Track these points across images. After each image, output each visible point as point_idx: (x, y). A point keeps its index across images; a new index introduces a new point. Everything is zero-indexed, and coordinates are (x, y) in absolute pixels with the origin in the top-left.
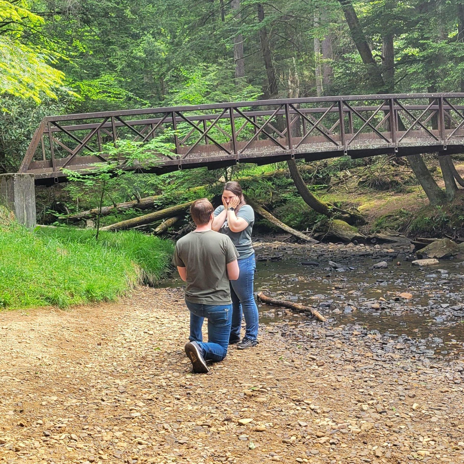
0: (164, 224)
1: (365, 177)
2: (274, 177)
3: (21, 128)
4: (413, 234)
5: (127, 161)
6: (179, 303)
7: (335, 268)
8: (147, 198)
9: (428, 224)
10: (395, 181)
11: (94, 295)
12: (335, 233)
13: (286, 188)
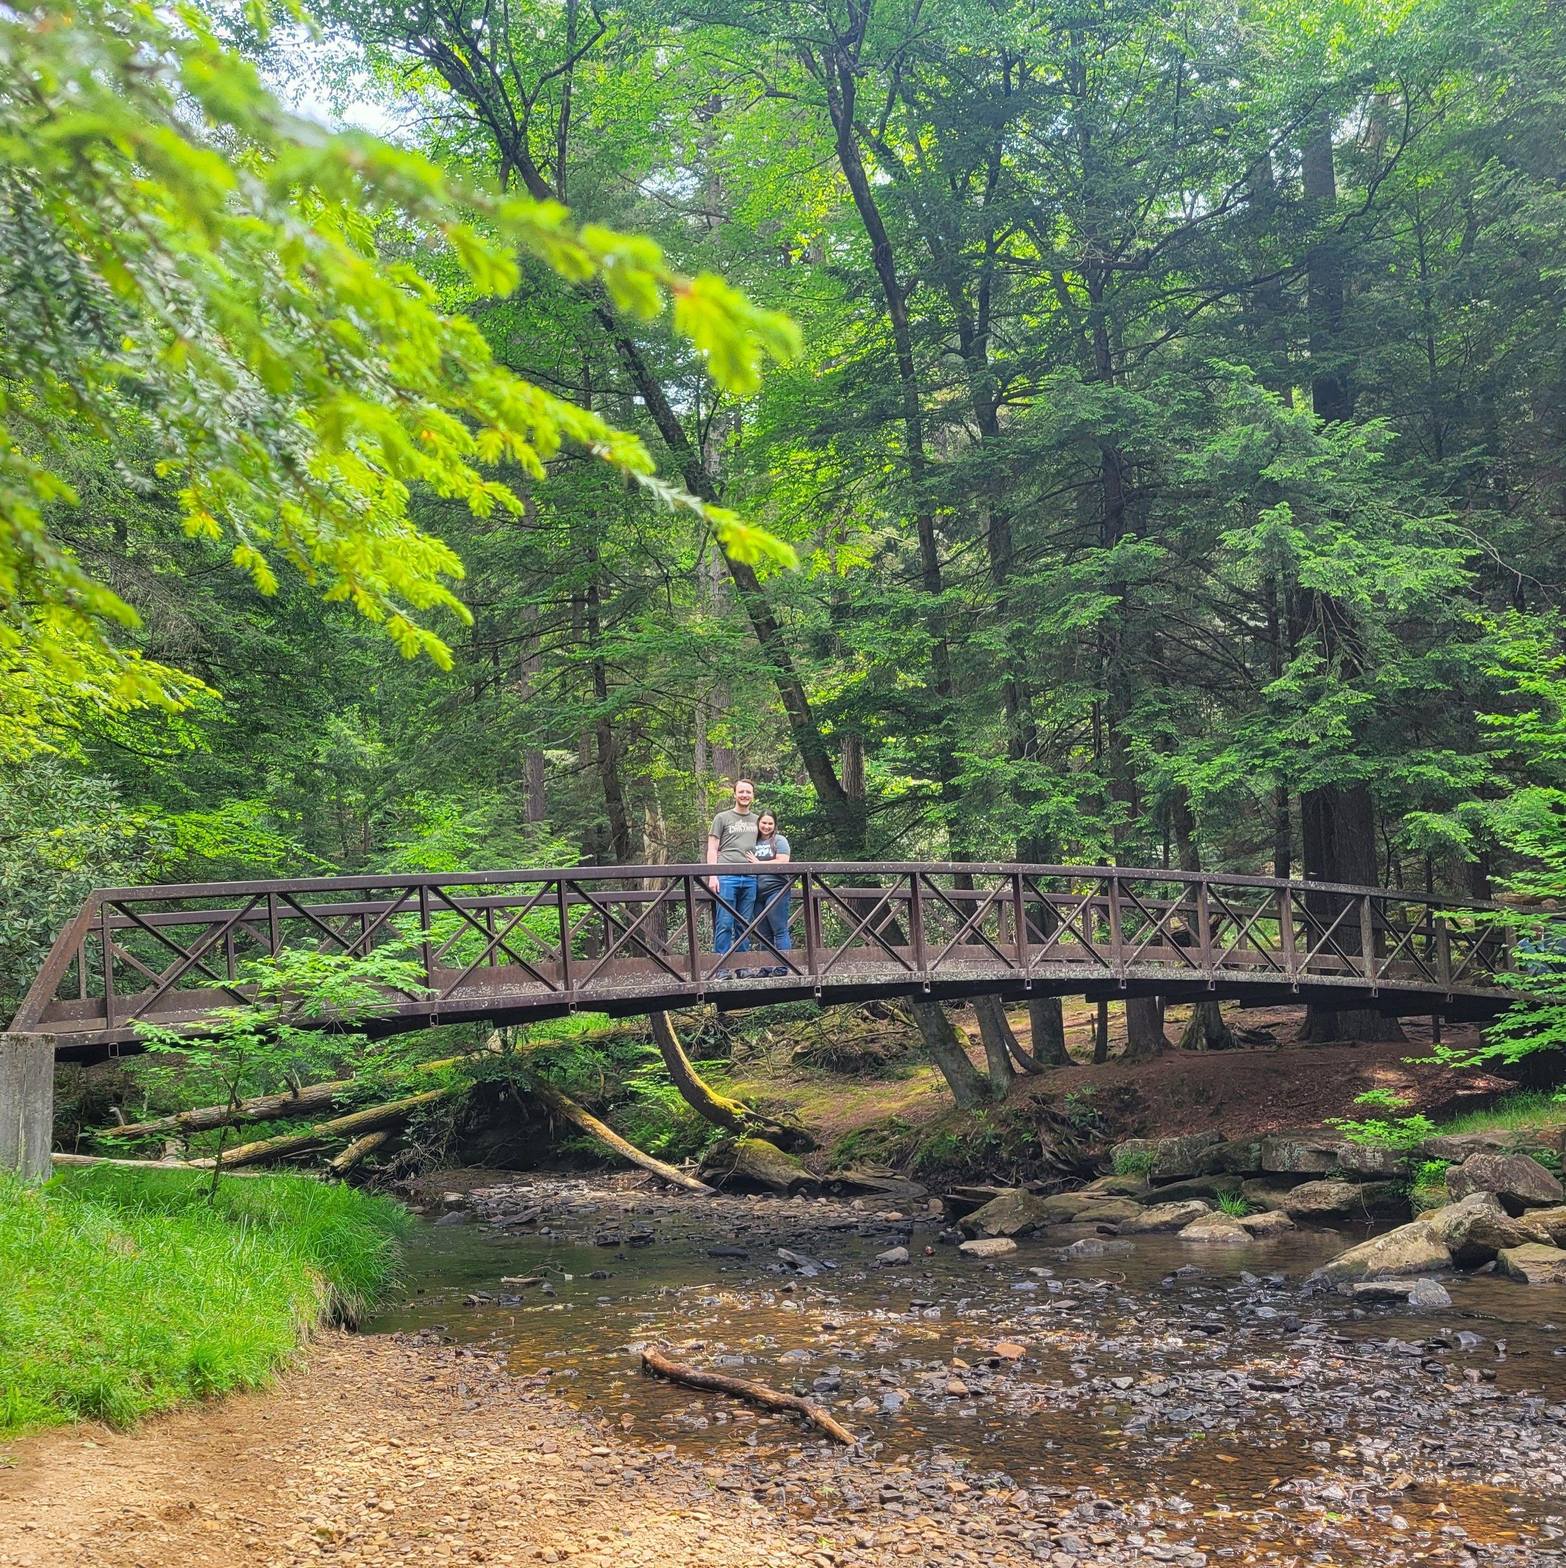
0: (354, 1148)
1: (808, 1043)
2: (611, 1041)
3: (27, 917)
4: (922, 1173)
5: (301, 1004)
6: (439, 1384)
7: (793, 1265)
8: (314, 1087)
9: (956, 1150)
10: (871, 1054)
11: (211, 1377)
12: (750, 1171)
13: (636, 1066)
